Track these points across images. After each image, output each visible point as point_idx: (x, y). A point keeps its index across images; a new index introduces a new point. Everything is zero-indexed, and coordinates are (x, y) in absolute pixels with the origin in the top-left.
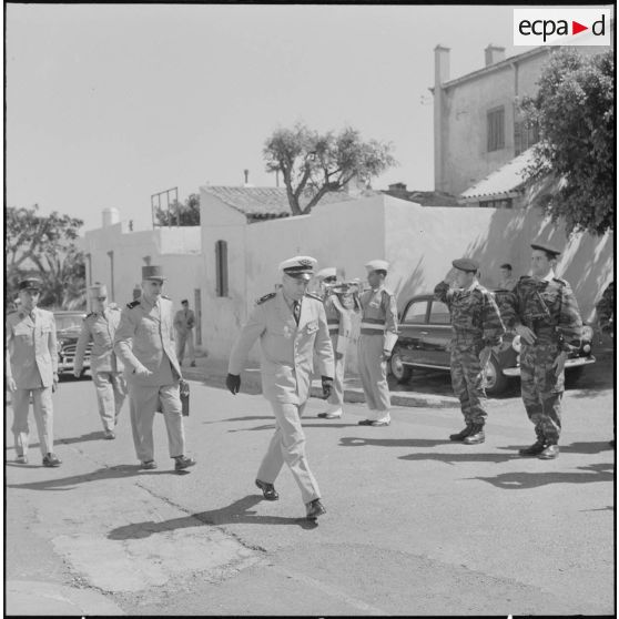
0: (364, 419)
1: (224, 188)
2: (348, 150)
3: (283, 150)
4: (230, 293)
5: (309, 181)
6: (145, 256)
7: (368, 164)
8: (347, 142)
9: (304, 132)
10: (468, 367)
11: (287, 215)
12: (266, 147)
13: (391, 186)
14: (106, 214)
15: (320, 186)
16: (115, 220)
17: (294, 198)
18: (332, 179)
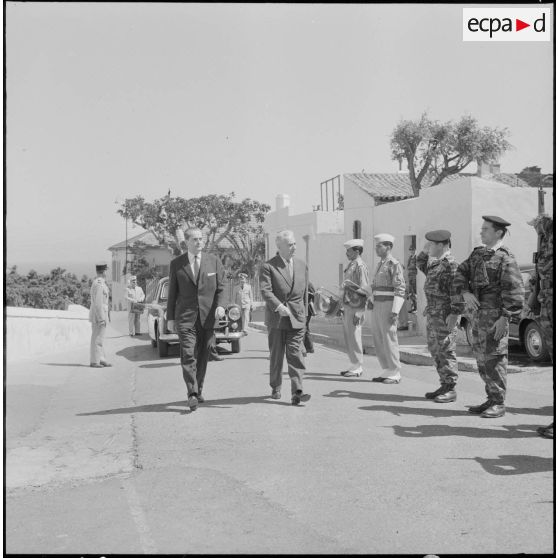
0: (377, 376)
2: (465, 137)
5: (430, 167)
6: (304, 235)
8: (465, 130)
9: (425, 122)
10: (437, 331)
12: (393, 137)
14: (280, 200)
15: (440, 171)
17: (416, 183)
18: (452, 164)
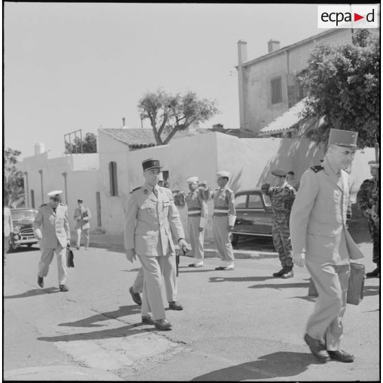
0: (218, 267)
1: (113, 129)
2: (190, 105)
3: (150, 106)
4: (119, 194)
5: (167, 124)
6: (62, 172)
7: (202, 113)
8: (189, 99)
9: (163, 94)
10: (283, 233)
11: (154, 145)
12: (140, 104)
13: (214, 126)
14: (37, 147)
15: (173, 127)
16: (42, 150)
17: (158, 134)
18: (181, 123)
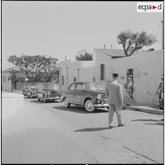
1: (103, 49)
2: (143, 38)
4: (105, 79)
5: (131, 46)
6: (78, 68)
7: (149, 42)
8: (143, 35)
9: (129, 32)
11: (123, 57)
12: (118, 37)
13: (149, 49)
14: (66, 57)
15: (134, 48)
17: (126, 52)
